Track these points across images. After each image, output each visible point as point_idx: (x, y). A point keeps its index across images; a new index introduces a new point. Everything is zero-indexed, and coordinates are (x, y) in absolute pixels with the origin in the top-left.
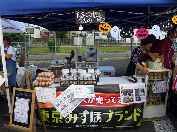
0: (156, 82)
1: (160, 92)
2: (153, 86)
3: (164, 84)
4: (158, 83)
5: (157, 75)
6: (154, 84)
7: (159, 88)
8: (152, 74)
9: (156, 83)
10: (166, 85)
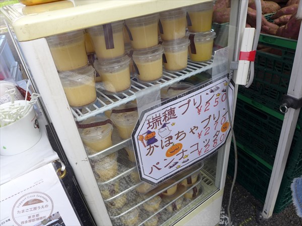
0: (160, 111)
1: (193, 157)
2: (142, 148)
3: (212, 102)
4: (172, 112)
5: (153, 50)
6: (143, 130)
7: (187, 143)
8: (110, 45)
9: (157, 120)
10: (224, 104)
